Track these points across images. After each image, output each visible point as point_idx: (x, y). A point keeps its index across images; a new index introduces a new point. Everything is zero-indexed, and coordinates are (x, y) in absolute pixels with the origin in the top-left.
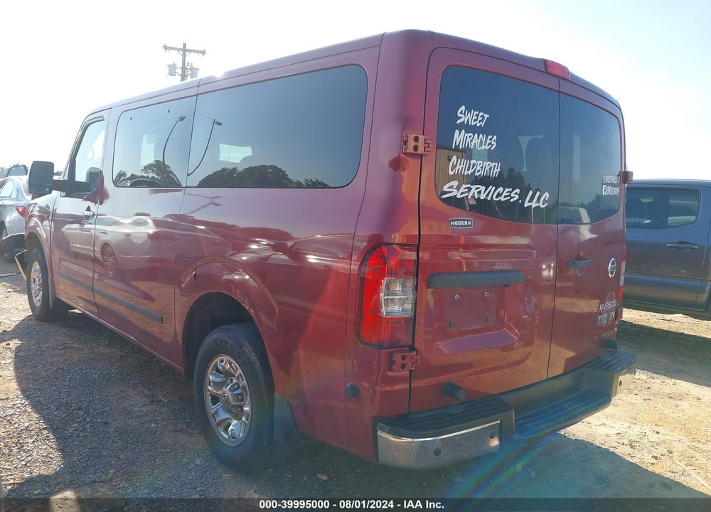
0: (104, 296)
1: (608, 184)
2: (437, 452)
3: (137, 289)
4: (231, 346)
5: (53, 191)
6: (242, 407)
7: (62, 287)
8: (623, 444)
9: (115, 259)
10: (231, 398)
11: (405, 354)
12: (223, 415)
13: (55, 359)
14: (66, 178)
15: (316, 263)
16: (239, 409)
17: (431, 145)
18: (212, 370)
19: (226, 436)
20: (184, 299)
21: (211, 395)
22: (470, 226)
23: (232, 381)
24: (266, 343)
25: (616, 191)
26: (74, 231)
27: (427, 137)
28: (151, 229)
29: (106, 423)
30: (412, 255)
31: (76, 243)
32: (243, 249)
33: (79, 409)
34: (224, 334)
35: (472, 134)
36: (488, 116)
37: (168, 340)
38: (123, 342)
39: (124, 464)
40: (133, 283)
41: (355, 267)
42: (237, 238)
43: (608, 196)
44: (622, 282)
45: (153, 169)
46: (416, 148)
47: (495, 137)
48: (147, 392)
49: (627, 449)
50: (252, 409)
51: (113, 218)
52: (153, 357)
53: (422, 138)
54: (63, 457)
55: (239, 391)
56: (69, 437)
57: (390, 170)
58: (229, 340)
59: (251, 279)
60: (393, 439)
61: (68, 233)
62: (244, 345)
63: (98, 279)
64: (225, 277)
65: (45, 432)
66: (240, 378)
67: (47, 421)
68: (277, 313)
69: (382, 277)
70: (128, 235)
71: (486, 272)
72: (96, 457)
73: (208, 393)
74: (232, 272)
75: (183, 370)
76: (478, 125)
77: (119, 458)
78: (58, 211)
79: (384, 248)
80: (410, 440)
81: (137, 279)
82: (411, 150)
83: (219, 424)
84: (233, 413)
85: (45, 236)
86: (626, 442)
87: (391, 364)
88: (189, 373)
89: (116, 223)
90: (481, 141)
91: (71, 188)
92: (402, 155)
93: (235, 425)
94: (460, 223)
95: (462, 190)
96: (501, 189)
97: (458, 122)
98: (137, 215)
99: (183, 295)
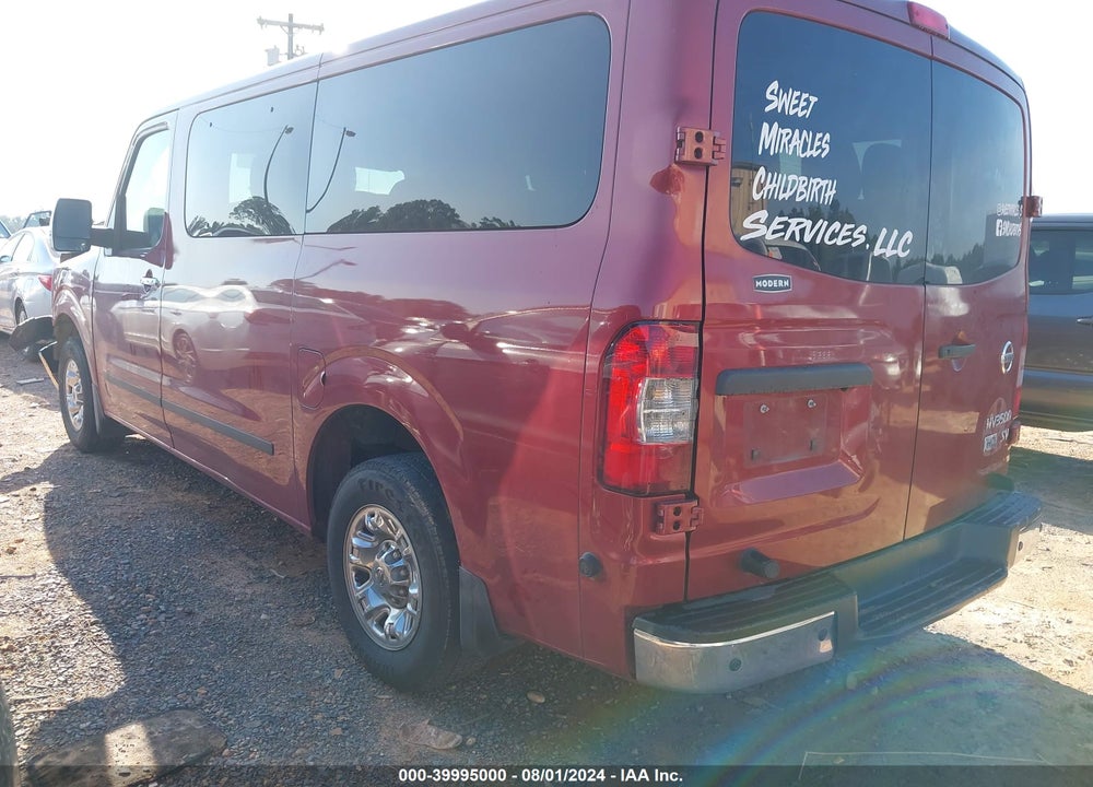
0: (179, 412)
1: (1004, 218)
2: (735, 665)
3: (231, 400)
4: (386, 491)
5: (92, 247)
6: (406, 589)
7: (114, 400)
8: (1015, 641)
9: (194, 355)
10: (388, 574)
11: (679, 505)
12: (376, 601)
13: (107, 511)
14: (112, 226)
15: (515, 356)
16: (402, 592)
17: (724, 149)
18: (357, 529)
19: (382, 635)
20: (307, 415)
21: (355, 569)
22: (787, 288)
23: (388, 546)
24: (444, 486)
25: (1014, 229)
26: (128, 312)
27: (717, 134)
28: (250, 306)
29: (190, 613)
30: (690, 340)
31: (132, 331)
32: (396, 335)
33: (148, 591)
34: (375, 472)
35: (789, 131)
36: (816, 99)
37: (284, 481)
38: (212, 484)
39: (220, 678)
40: (224, 392)
41: (593, 363)
42: (384, 317)
43: (1004, 237)
44: (1020, 382)
45: (248, 212)
46: (698, 152)
47: (827, 136)
48: (251, 563)
49: (1023, 650)
50: (423, 591)
51: (190, 288)
52: (259, 507)
53: (708, 136)
54: (125, 669)
55: (401, 563)
56: (134, 635)
57: (654, 191)
58: (382, 482)
59: (415, 383)
60: (660, 643)
61: (122, 316)
62: (408, 489)
63: (170, 387)
64: (372, 379)
65: (95, 628)
66: (402, 541)
67: (97, 610)
68: (462, 438)
69: (641, 376)
70: (214, 316)
71: (795, 367)
72: (177, 668)
73: (351, 566)
74: (382, 373)
75: (309, 529)
76: (800, 114)
77: (213, 670)
78: (102, 280)
79: (644, 329)
80: (687, 645)
81: (230, 385)
82: (689, 156)
83: (369, 615)
84: (392, 597)
85: (83, 319)
86: (1020, 637)
87: (656, 522)
88: (319, 534)
89: (194, 297)
90: (805, 144)
91: (120, 241)
92: (675, 166)
93: (396, 617)
94: (770, 283)
95: (774, 226)
96: (837, 225)
97: (768, 109)
98: (227, 283)
99: (305, 410)
